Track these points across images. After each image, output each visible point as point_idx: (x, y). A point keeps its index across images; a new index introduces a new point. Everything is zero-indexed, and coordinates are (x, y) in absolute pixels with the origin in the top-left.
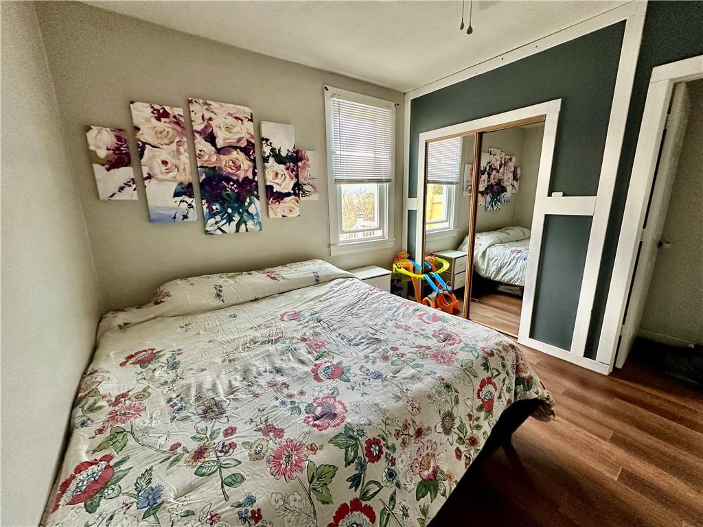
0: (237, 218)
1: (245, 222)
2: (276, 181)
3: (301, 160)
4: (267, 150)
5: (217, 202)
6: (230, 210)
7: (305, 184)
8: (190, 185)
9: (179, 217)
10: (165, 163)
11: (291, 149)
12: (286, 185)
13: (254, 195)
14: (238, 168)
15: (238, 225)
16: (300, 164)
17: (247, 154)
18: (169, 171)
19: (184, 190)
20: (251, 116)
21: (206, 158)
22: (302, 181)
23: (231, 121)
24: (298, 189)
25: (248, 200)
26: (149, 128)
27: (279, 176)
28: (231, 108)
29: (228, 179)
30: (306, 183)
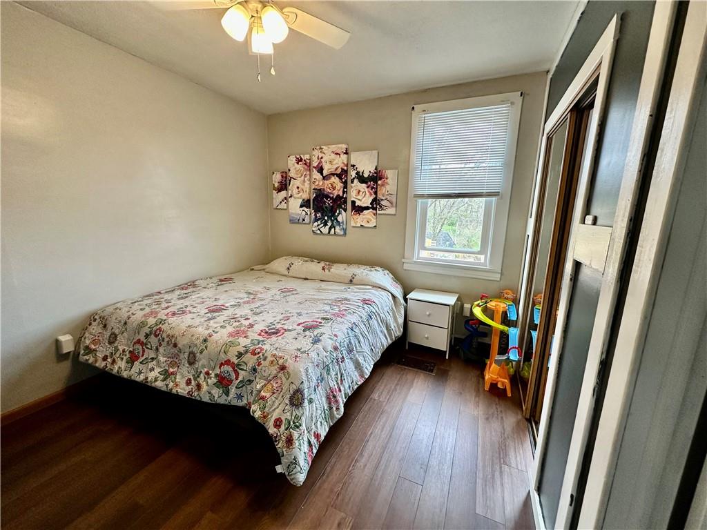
0: (329, 224)
1: (334, 227)
2: (358, 197)
3: (380, 179)
4: (353, 174)
5: (319, 211)
6: (326, 218)
7: (382, 200)
8: (309, 200)
9: (301, 220)
10: (298, 188)
11: (373, 170)
12: (366, 201)
13: (342, 208)
14: (334, 188)
15: (330, 229)
16: (379, 182)
17: (341, 179)
18: (299, 192)
19: (305, 204)
20: (346, 150)
21: (317, 183)
22: (380, 196)
23: (333, 156)
24: (376, 204)
25: (338, 212)
26: (294, 168)
27: (361, 193)
28: (334, 147)
29: (327, 196)
30: (383, 198)
